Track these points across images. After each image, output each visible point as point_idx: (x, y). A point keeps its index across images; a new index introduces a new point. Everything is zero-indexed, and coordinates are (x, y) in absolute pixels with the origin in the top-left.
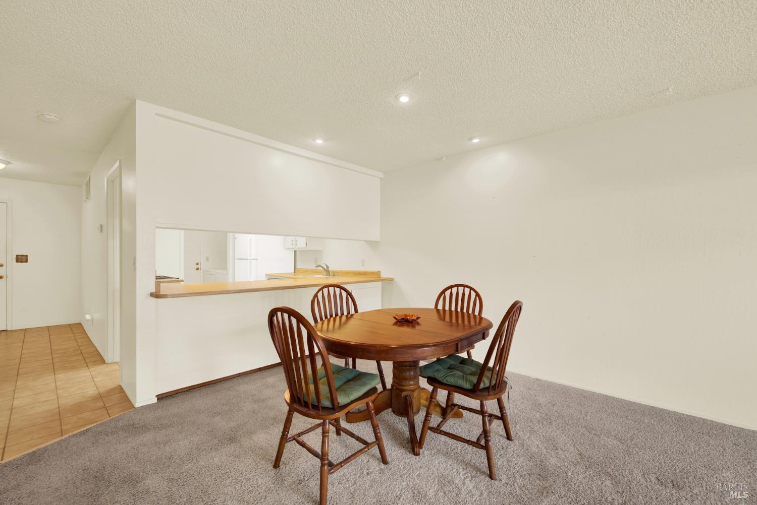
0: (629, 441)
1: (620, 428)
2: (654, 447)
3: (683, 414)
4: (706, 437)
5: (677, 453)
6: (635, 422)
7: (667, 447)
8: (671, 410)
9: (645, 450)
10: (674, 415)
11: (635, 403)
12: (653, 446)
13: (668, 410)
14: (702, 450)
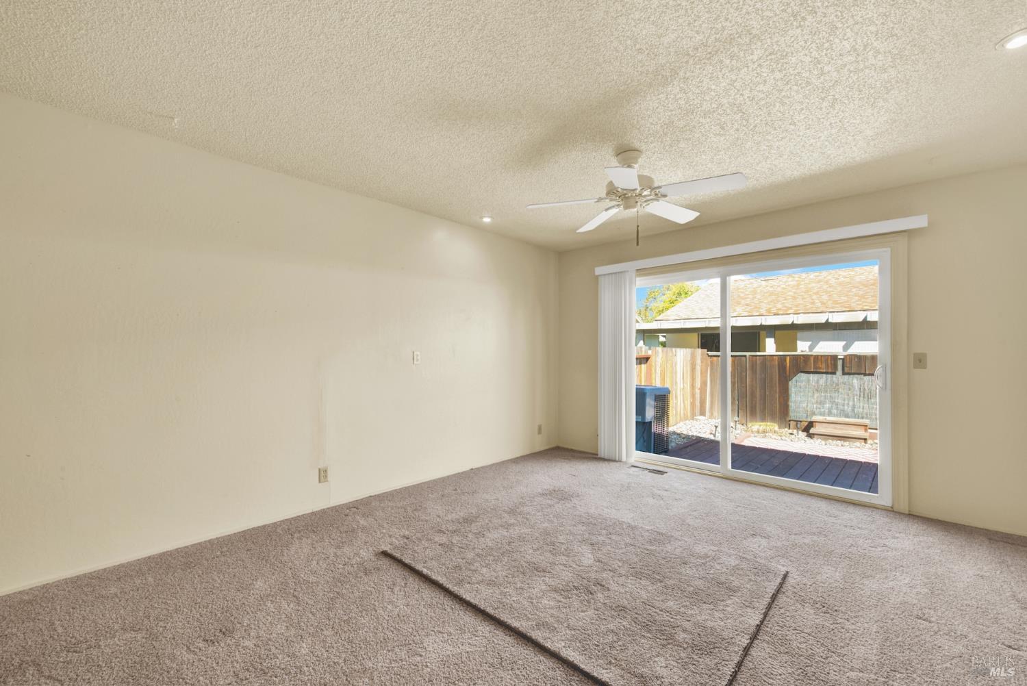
0: (146, 621)
1: (122, 612)
2: (180, 606)
3: (187, 547)
4: (222, 559)
5: (206, 595)
6: (138, 590)
7: (193, 595)
8: (172, 549)
9: (172, 617)
10: (178, 553)
11: (122, 565)
12: (178, 607)
13: (168, 551)
14: (227, 576)
